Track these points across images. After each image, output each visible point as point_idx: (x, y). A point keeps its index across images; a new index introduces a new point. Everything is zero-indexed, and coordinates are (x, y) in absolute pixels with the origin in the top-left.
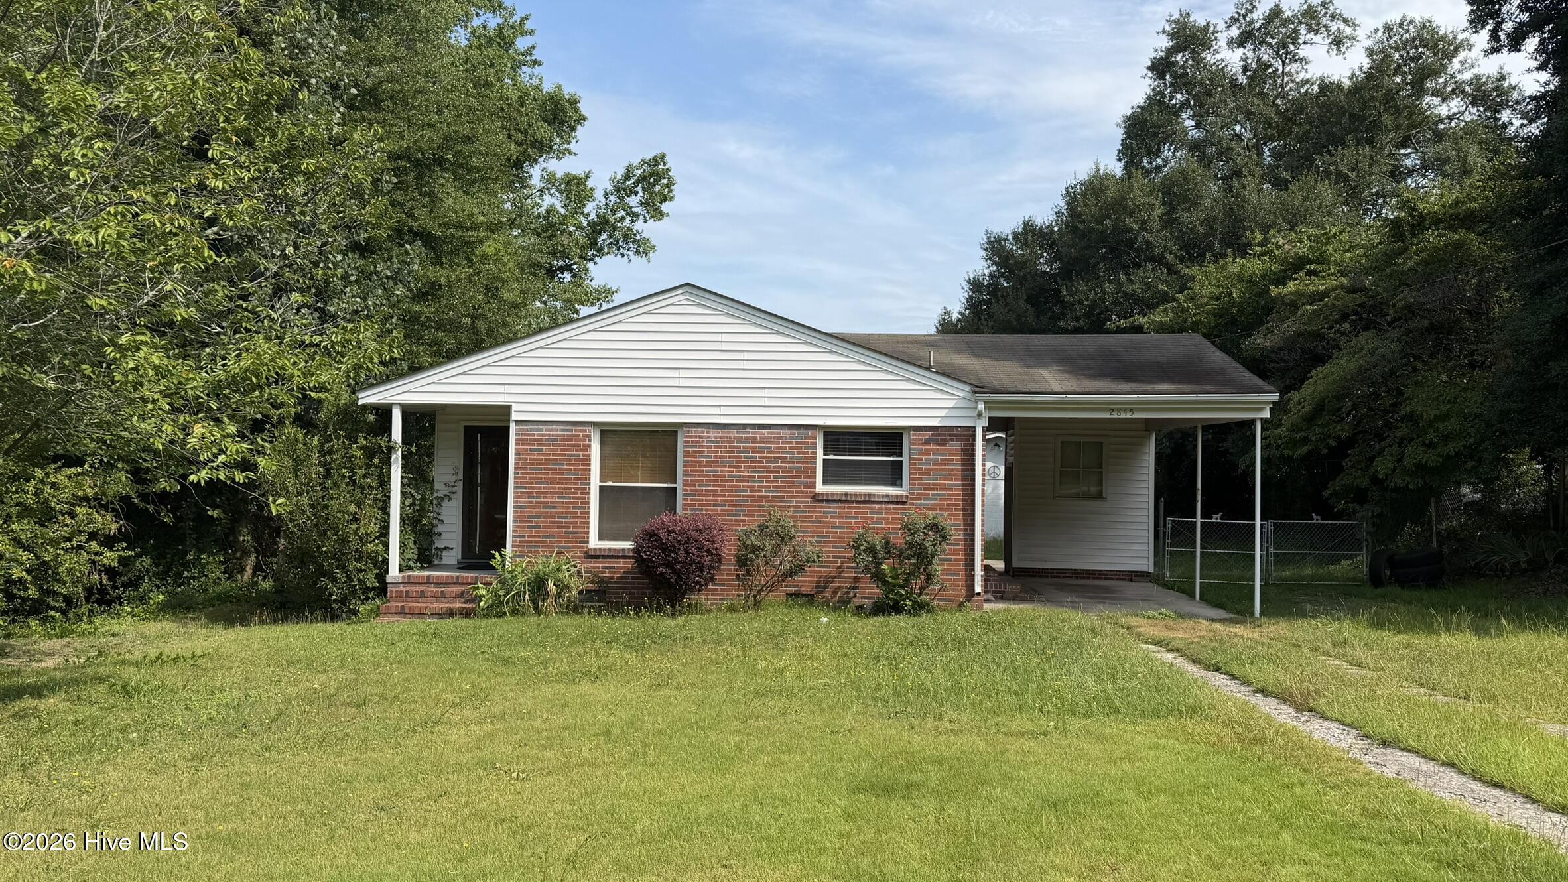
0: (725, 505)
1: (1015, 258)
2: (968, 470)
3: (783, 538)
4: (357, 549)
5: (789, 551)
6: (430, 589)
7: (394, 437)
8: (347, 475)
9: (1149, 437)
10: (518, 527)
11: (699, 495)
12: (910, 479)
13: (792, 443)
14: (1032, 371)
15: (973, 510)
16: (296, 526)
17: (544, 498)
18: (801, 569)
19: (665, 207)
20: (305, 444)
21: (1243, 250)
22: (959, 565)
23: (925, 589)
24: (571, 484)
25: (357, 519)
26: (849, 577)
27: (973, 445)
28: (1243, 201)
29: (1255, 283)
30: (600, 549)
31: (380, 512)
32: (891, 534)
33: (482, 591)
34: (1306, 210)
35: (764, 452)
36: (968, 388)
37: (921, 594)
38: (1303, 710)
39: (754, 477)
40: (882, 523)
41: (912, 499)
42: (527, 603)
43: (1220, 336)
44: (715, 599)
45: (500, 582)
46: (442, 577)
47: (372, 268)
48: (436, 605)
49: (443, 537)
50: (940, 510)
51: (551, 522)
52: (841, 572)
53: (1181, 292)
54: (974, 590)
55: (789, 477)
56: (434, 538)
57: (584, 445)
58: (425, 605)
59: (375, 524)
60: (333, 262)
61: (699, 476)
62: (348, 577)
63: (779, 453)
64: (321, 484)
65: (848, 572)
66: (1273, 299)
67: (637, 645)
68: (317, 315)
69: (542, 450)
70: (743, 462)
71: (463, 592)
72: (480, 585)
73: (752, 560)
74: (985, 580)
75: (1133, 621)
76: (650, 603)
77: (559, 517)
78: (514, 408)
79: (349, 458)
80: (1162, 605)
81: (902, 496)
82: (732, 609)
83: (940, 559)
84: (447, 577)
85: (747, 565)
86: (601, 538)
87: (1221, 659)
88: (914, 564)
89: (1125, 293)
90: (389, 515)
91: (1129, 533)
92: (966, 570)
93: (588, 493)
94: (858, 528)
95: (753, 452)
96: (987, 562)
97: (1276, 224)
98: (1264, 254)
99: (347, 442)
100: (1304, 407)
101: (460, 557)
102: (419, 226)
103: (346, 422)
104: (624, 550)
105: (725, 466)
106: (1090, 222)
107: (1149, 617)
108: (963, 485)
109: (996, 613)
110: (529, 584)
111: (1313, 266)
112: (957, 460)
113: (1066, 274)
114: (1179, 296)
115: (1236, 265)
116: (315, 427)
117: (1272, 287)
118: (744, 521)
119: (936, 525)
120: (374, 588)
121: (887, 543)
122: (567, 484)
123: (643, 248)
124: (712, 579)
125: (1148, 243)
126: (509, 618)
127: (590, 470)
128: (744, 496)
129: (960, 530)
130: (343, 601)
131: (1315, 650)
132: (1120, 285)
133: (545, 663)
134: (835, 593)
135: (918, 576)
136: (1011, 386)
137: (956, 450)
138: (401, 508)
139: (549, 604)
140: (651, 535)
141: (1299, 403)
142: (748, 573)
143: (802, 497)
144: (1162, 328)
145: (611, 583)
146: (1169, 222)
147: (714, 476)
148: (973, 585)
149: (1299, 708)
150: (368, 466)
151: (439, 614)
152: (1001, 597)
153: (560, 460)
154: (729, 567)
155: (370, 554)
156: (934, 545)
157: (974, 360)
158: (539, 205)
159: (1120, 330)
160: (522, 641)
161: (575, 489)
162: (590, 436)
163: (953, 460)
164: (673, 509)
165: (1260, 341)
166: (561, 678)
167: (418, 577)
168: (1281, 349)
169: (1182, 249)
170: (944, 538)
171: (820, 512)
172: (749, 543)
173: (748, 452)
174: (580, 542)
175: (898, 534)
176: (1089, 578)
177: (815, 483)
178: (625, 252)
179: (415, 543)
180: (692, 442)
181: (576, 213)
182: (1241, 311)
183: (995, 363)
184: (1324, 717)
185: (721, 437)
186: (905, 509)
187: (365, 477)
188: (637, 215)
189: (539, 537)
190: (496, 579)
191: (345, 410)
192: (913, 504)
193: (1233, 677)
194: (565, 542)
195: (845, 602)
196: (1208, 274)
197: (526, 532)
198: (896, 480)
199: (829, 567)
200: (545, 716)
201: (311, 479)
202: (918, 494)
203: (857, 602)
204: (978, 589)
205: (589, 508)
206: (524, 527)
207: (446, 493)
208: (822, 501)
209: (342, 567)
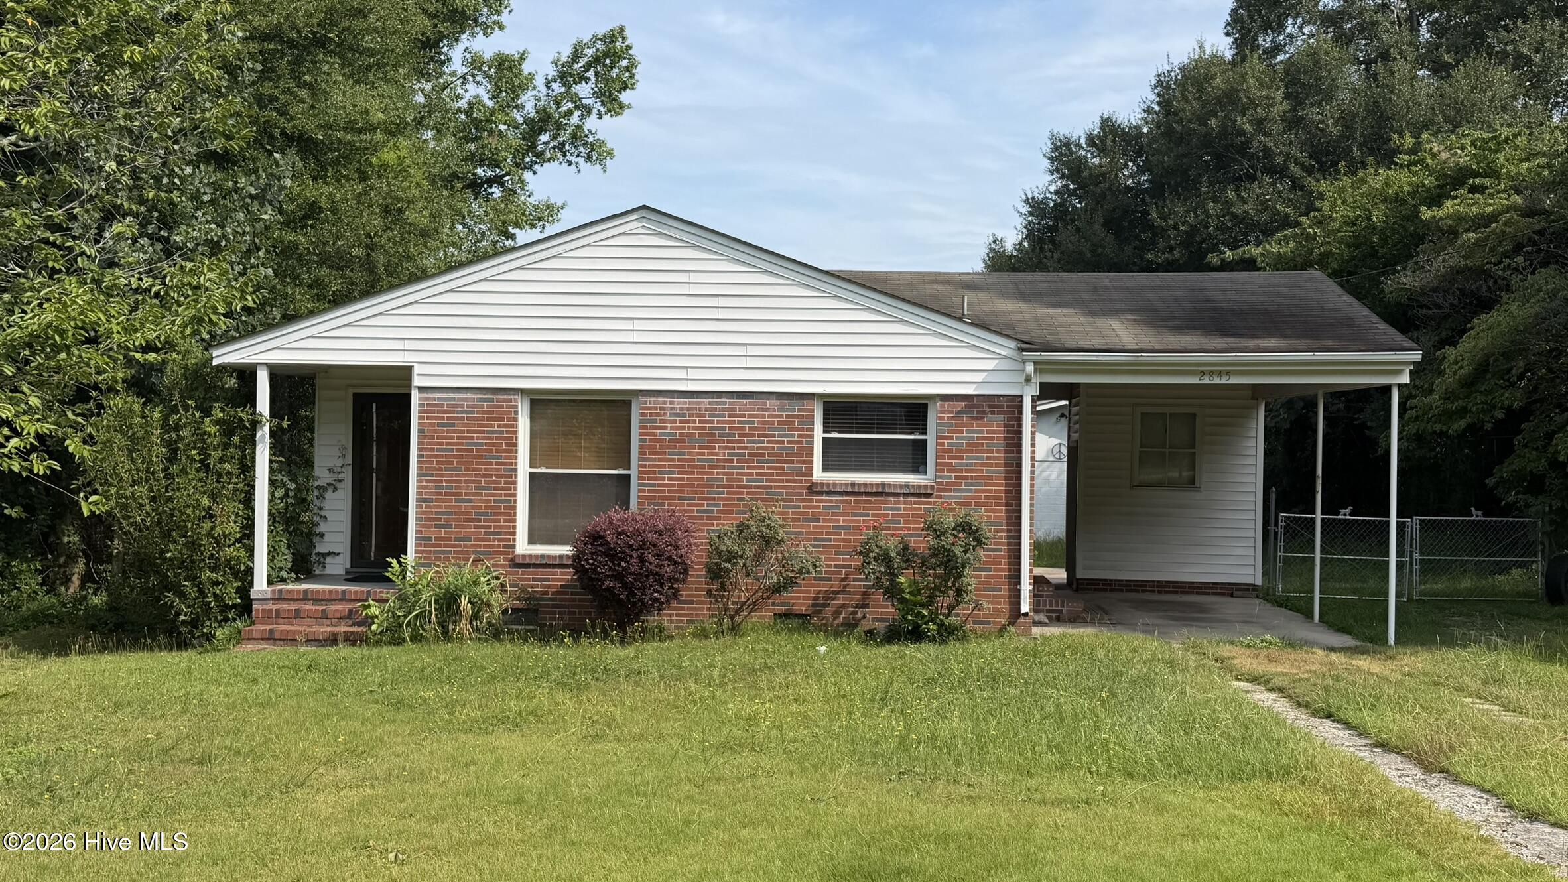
0: (694, 499)
1: (1090, 169)
2: (1012, 452)
3: (768, 542)
4: (212, 555)
5: (777, 559)
6: (308, 607)
7: (258, 409)
8: (197, 457)
9: (1257, 407)
10: (422, 526)
11: (660, 485)
12: (937, 464)
13: (781, 416)
14: (1100, 322)
15: (1020, 505)
16: (132, 524)
17: (457, 488)
18: (791, 582)
19: (625, 97)
20: (143, 417)
21: (1387, 157)
22: (1000, 577)
23: (954, 609)
24: (491, 470)
25: (211, 516)
26: (855, 593)
27: (1019, 420)
28: (1392, 92)
29: (1403, 202)
30: (530, 556)
31: (241, 506)
32: (911, 535)
33: (375, 611)
34: (1474, 105)
35: (744, 429)
36: (1012, 344)
37: (949, 615)
38: (1432, 771)
39: (732, 461)
40: (899, 522)
41: (939, 490)
42: (432, 626)
43: (1356, 273)
44: (681, 621)
45: (399, 598)
46: (324, 591)
47: (231, 184)
48: (315, 629)
49: (326, 539)
50: (976, 504)
51: (466, 520)
52: (845, 587)
53: (1306, 214)
54: (1019, 609)
55: (778, 461)
56: (316, 540)
57: (509, 419)
58: (300, 628)
59: (235, 522)
60: (179, 177)
61: (660, 460)
62: (201, 591)
63: (765, 429)
64: (164, 470)
65: (854, 586)
66: (1426, 224)
67: (570, 683)
68: (159, 246)
69: (453, 425)
70: (718, 441)
71: (350, 611)
72: (372, 603)
73: (727, 571)
74: (1035, 596)
75: (1225, 650)
76: (594, 626)
77: (476, 514)
78: (417, 370)
79: (201, 435)
80: (1267, 629)
81: (926, 487)
82: (703, 634)
83: (975, 570)
84: (330, 592)
85: (721, 577)
86: (531, 541)
87: (1334, 702)
88: (940, 576)
89: (1234, 216)
90: (253, 510)
91: (1230, 534)
92: (1010, 583)
93: (515, 483)
94: (868, 528)
95: (730, 429)
96: (1039, 571)
97: (1434, 123)
98: (1415, 164)
99: (197, 415)
100: (1461, 368)
101: (348, 566)
102: (293, 127)
103: (197, 389)
104: (561, 557)
105: (694, 447)
106: (1190, 121)
107: (1248, 646)
108: (1007, 472)
109: (1047, 639)
110: (436, 602)
111: (1477, 181)
112: (998, 439)
113: (1158, 190)
114: (1303, 219)
115: (1378, 178)
116: (157, 393)
117: (1423, 209)
118: (719, 518)
119: (969, 524)
120: (234, 606)
121: (906, 548)
122: (486, 470)
123: (596, 152)
124: (675, 595)
125: (1266, 150)
126: (409, 645)
127: (516, 451)
128: (718, 486)
129: (1001, 531)
130: (194, 623)
131: (1459, 690)
132: (1228, 203)
133: (450, 707)
134: (836, 614)
135: (945, 592)
136: (1070, 342)
137: (997, 425)
138: (270, 501)
139: (464, 626)
140: (595, 537)
141: (1456, 362)
142: (723, 587)
143: (795, 488)
144: (1281, 264)
145: (543, 599)
146: (1293, 122)
147: (679, 460)
148: (1019, 604)
149: (1428, 769)
150: (226, 446)
151: (319, 641)
152: (1057, 618)
153: (478, 438)
154: (697, 581)
155: (229, 562)
156: (966, 552)
157: (1025, 307)
158: (459, 97)
159: (1225, 266)
160: (423, 676)
161: (497, 476)
162: (516, 407)
163: (993, 439)
164: (626, 504)
165: (1407, 279)
166: (467, 727)
167: (292, 591)
168: (1434, 290)
169: (1311, 157)
170: (979, 542)
171: (819, 507)
172: (723, 548)
173: (724, 429)
174: (505, 547)
175: (920, 536)
176: (1176, 592)
177: (812, 469)
178: (573, 159)
179: (289, 547)
180: (651, 415)
181: (509, 106)
182: (1384, 241)
183: (1051, 311)
184: (1458, 780)
185: (688, 409)
186: (930, 503)
187: (221, 461)
188: (588, 110)
189: (450, 539)
190: (394, 593)
191: (195, 372)
192: (939, 497)
193: (1348, 726)
194: (485, 546)
195: (851, 625)
196: (1340, 191)
197: (433, 533)
198: (918, 466)
199: (830, 579)
200: (442, 777)
201: (150, 462)
202: (947, 484)
203: (866, 625)
204: (1025, 608)
205: (515, 501)
206: (431, 526)
207: (329, 481)
208: (821, 493)
209: (193, 578)
